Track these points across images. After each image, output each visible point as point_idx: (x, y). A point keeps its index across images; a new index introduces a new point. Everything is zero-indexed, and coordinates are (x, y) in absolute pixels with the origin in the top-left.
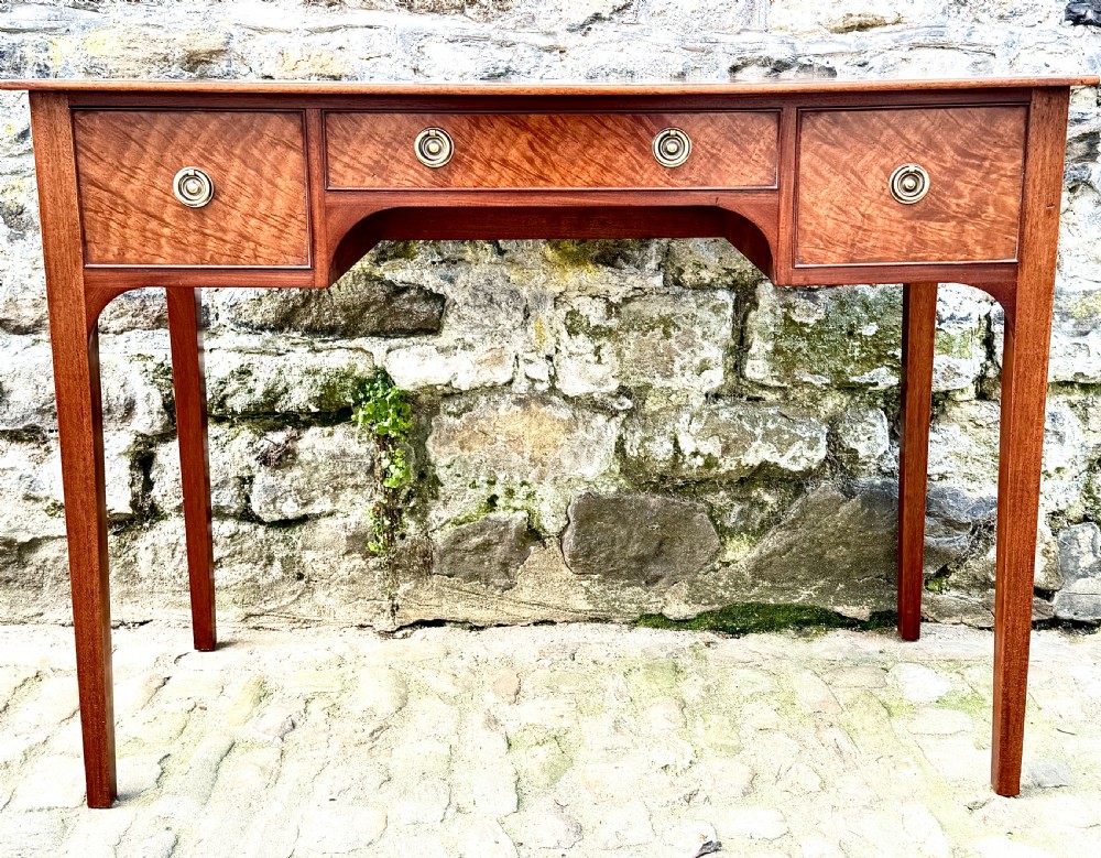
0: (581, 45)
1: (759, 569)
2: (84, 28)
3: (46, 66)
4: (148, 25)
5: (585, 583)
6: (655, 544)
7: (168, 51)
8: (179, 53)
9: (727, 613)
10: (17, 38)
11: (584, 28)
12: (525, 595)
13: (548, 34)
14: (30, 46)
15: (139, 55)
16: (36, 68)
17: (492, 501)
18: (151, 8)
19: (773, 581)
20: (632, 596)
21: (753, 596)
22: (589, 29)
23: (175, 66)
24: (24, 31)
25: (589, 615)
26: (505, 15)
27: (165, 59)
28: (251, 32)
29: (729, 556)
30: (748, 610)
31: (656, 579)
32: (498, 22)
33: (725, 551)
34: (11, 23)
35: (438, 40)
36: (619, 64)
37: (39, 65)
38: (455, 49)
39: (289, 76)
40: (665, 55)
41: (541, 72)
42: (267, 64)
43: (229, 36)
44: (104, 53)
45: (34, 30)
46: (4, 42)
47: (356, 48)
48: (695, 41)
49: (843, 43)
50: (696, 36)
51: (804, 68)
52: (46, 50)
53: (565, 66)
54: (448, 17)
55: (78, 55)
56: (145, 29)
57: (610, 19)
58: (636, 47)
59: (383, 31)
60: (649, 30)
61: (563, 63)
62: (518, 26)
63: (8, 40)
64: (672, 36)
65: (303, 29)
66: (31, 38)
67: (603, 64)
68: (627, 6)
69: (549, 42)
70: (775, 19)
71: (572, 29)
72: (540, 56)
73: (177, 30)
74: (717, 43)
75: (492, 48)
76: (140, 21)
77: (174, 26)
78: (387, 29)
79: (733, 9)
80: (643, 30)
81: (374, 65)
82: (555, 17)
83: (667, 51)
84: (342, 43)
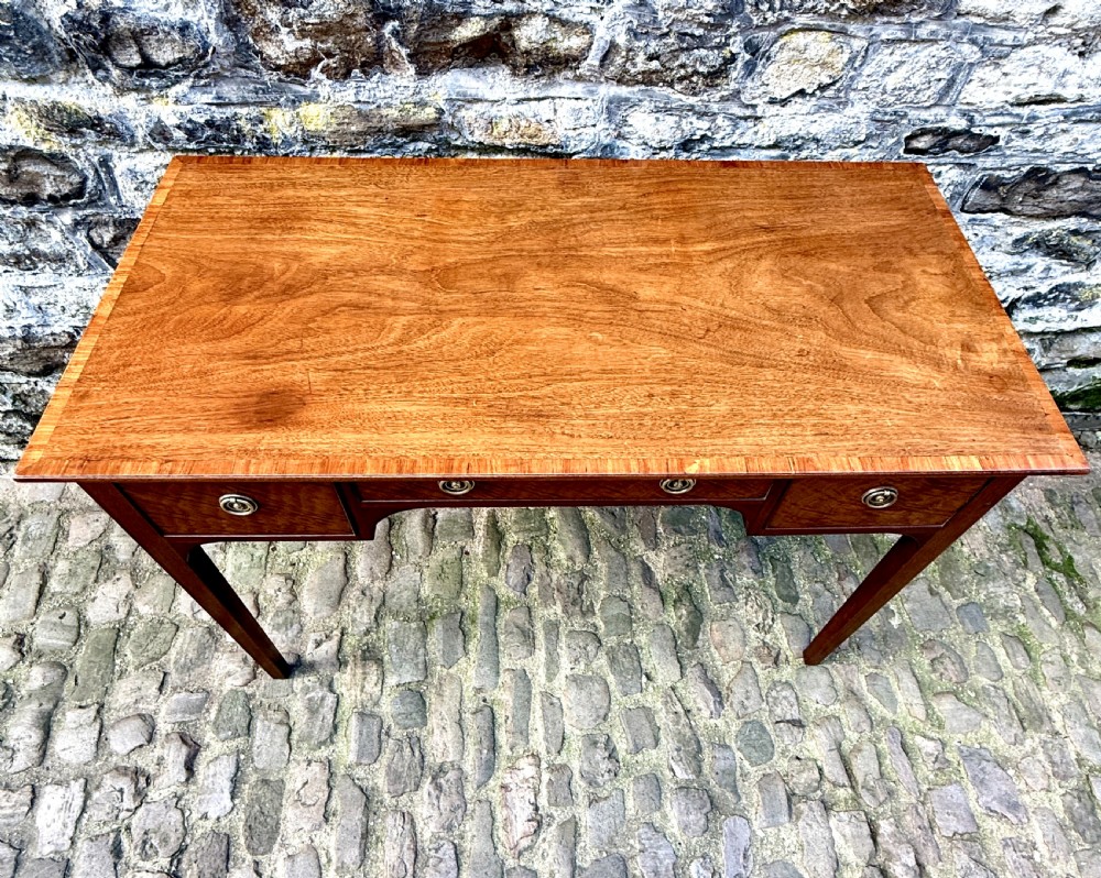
0: (777, 115)
2: (294, 102)
3: (264, 137)
4: (359, 102)
7: (382, 124)
8: (392, 127)
10: (229, 111)
13: (747, 106)
14: (243, 119)
15: (353, 128)
16: (255, 140)
18: (359, 84)
22: (790, 102)
23: (389, 135)
24: (233, 104)
26: (710, 91)
27: (380, 130)
28: (459, 103)
32: (704, 97)
34: (219, 98)
35: (642, 110)
36: (808, 133)
37: (258, 138)
38: (657, 119)
39: (499, 143)
40: (853, 126)
41: (734, 138)
42: (477, 133)
43: (441, 112)
44: (320, 128)
45: (245, 104)
46: (218, 116)
47: (564, 120)
48: (886, 114)
49: (1018, 115)
50: (888, 110)
51: (973, 136)
52: (261, 122)
53: (756, 133)
54: (656, 89)
55: (294, 128)
56: (356, 106)
57: (813, 94)
58: (831, 117)
59: (589, 103)
60: (845, 104)
61: (755, 129)
62: (723, 100)
63: (219, 114)
64: (866, 110)
65: (512, 98)
66: (243, 111)
67: (793, 132)
68: (833, 84)
69: (748, 112)
70: (967, 95)
71: (772, 101)
72: (736, 126)
73: (389, 106)
74: (906, 115)
75: (694, 119)
76: (353, 99)
77: (386, 101)
78: (594, 101)
79: (932, 88)
80: (839, 104)
81: (579, 134)
82: (760, 91)
83: (857, 123)
84: (549, 115)
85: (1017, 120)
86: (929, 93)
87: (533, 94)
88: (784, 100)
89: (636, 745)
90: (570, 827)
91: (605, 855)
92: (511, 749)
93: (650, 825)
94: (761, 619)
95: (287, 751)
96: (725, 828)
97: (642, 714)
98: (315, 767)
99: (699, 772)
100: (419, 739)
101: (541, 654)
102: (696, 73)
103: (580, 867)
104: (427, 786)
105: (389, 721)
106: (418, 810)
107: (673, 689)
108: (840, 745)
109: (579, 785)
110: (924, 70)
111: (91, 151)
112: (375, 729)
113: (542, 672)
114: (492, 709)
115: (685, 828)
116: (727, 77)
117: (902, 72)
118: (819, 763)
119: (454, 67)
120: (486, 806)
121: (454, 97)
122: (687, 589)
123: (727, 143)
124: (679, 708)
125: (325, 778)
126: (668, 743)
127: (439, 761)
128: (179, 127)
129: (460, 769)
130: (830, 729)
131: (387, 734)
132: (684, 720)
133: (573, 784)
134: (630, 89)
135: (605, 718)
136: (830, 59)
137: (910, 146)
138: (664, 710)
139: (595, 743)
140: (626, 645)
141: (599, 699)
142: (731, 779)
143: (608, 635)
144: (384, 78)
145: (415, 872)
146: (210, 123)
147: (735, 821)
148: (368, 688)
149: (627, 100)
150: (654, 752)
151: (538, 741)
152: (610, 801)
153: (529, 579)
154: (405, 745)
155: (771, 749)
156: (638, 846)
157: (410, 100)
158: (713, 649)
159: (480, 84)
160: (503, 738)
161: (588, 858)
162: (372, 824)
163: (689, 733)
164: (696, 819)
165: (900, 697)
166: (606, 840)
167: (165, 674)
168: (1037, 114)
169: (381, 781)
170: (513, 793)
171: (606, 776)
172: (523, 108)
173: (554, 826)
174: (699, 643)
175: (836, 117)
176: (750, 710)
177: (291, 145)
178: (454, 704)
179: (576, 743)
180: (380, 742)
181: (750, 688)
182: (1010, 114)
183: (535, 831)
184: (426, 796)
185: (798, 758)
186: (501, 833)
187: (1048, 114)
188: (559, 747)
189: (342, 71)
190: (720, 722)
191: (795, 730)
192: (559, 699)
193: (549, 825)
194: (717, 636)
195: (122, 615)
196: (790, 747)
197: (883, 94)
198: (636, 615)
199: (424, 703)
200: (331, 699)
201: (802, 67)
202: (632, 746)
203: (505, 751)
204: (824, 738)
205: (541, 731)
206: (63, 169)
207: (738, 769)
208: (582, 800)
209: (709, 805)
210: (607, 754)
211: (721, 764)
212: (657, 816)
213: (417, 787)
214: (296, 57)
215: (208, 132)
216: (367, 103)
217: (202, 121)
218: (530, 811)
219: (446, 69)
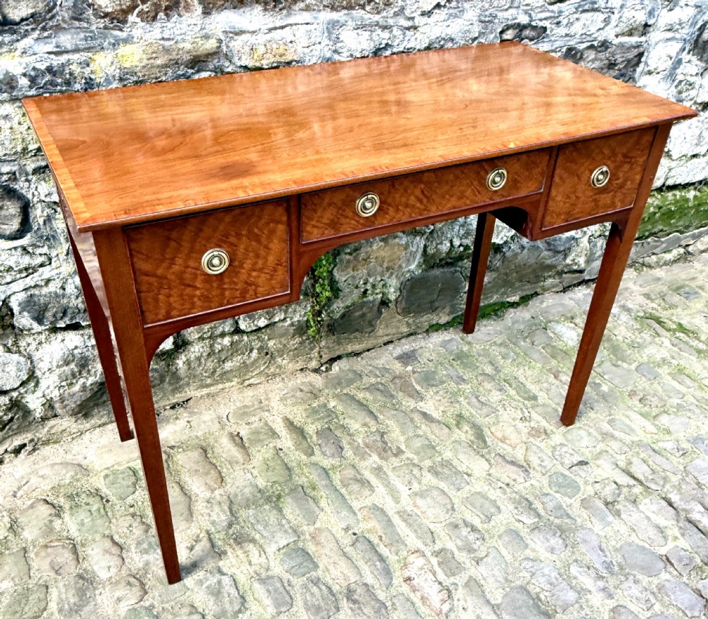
0: (426, 24)
2: (114, 45)
3: (91, 79)
4: (163, 39)
5: (407, 319)
7: (179, 57)
8: (187, 57)
10: (63, 59)
13: (409, 19)
14: (75, 64)
15: (159, 62)
16: (83, 81)
18: (163, 24)
22: (433, 13)
23: (182, 67)
24: (67, 52)
26: (387, 9)
27: (176, 63)
28: (231, 35)
31: (436, 309)
32: (384, 13)
33: (465, 287)
34: (57, 47)
35: (348, 28)
36: (447, 35)
37: (86, 79)
38: (358, 34)
39: (258, 64)
40: (470, 26)
41: (405, 43)
42: (244, 58)
43: (220, 41)
44: (134, 64)
45: (77, 50)
46: (55, 63)
47: (301, 40)
48: (486, 16)
49: (552, 11)
50: (487, 13)
51: (534, 28)
52: (88, 65)
53: (416, 39)
54: (354, 12)
55: (113, 67)
56: (162, 42)
57: (445, 6)
58: (457, 22)
59: (315, 26)
60: (463, 11)
61: (415, 36)
62: (396, 14)
63: (57, 61)
64: (475, 15)
65: (264, 28)
66: (75, 57)
67: (438, 36)
69: (410, 24)
71: (423, 14)
72: (404, 35)
73: (184, 40)
74: (496, 16)
75: (379, 31)
76: (159, 37)
77: (181, 37)
78: (318, 24)
80: (460, 11)
81: (311, 51)
82: (415, 7)
83: (472, 24)
84: (291, 38)
85: (552, 15)
87: (278, 24)
88: (429, 12)
89: (486, 516)
90: (472, 584)
91: (507, 590)
92: (396, 555)
94: (521, 415)
96: (578, 540)
97: (478, 497)
99: (538, 516)
100: (319, 579)
101: (381, 489)
103: (495, 604)
105: (286, 576)
107: (489, 475)
108: (617, 465)
109: (462, 557)
113: (388, 499)
114: (365, 538)
118: (612, 479)
119: (225, 9)
120: (401, 598)
121: (228, 30)
122: (460, 416)
123: (401, 49)
124: (501, 485)
126: (508, 507)
127: (344, 586)
128: (24, 75)
129: (364, 584)
130: (605, 459)
131: (290, 585)
132: (508, 490)
133: (457, 557)
134: (339, 13)
135: (453, 509)
137: (502, 39)
138: (491, 489)
139: (457, 526)
140: (439, 462)
141: (440, 498)
142: (562, 511)
143: (422, 461)
144: (180, 19)
146: (50, 70)
147: (581, 534)
148: (255, 562)
149: (338, 21)
150: (500, 516)
151: (413, 541)
152: (491, 556)
153: (341, 448)
154: (310, 586)
155: (576, 484)
156: (528, 575)
157: (198, 35)
159: (243, 20)
160: (385, 551)
161: (498, 597)
163: (517, 497)
164: (556, 542)
165: (634, 426)
166: (503, 581)
168: (562, 9)
170: (417, 580)
171: (478, 543)
172: (277, 34)
173: (460, 589)
174: (489, 443)
175: (460, 21)
176: (548, 467)
177: (111, 83)
178: (333, 545)
179: (442, 532)
180: (288, 592)
181: (540, 456)
182: (548, 11)
183: (449, 597)
185: (596, 482)
187: (567, 8)
188: (432, 539)
189: (152, 14)
190: (533, 482)
191: (584, 467)
192: (413, 511)
193: (456, 590)
196: (588, 478)
197: (482, 3)
199: (307, 553)
200: (226, 580)
202: (483, 518)
203: (392, 559)
204: (605, 464)
205: (412, 535)
207: (563, 504)
208: (470, 564)
209: (558, 531)
210: (469, 529)
211: (551, 505)
212: (528, 552)
213: (338, 609)
214: (120, 5)
215: (48, 77)
216: (169, 39)
217: (43, 68)
218: (437, 586)
219: (222, 8)
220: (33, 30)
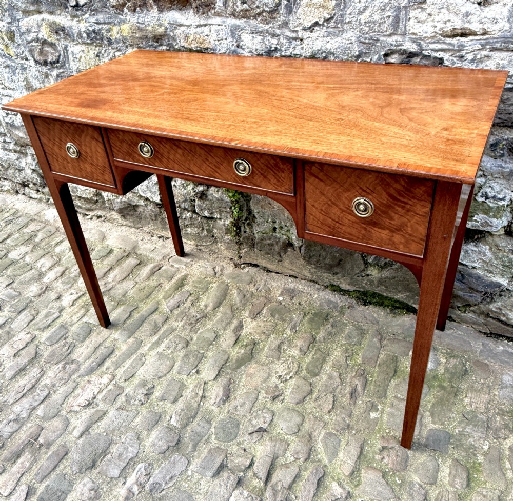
0: (309, 38)
1: (381, 282)
2: (119, 23)
3: (110, 38)
4: (138, 23)
5: (310, 268)
6: (337, 261)
7: (147, 34)
8: (150, 36)
9: (365, 293)
10: (100, 26)
11: (311, 29)
12: (287, 265)
13: (294, 31)
14: (104, 30)
15: (137, 36)
16: (107, 40)
17: (275, 229)
18: (139, 15)
19: (387, 287)
20: (327, 277)
21: (377, 290)
22: (314, 29)
23: (150, 40)
24: (101, 23)
25: (310, 279)
26: (273, 21)
27: (147, 38)
28: (175, 26)
29: (369, 272)
30: (374, 295)
31: (337, 274)
32: (271, 25)
33: (367, 270)
34: (98, 20)
35: (246, 32)
36: (327, 49)
37: (108, 38)
38: (253, 37)
39: (190, 47)
40: (350, 45)
41: (291, 50)
42: (182, 41)
43: (166, 29)
44: (127, 34)
45: (105, 23)
46: (96, 28)
47: (213, 35)
48: (366, 39)
49: (450, 44)
50: (367, 36)
51: (425, 57)
52: (109, 32)
53: (303, 48)
54: (251, 21)
55: (119, 35)
56: (138, 24)
57: (323, 25)
58: (336, 40)
59: (223, 27)
60: (343, 31)
61: (302, 46)
62: (280, 27)
63: (97, 27)
64: (354, 35)
65: (194, 24)
66: (104, 26)
67: (319, 48)
68: (331, 18)
69: (294, 35)
70: (410, 28)
71: (305, 29)
72: (290, 42)
73: (149, 25)
74: (378, 40)
75: (269, 38)
76: (136, 21)
77: (148, 23)
78: (225, 26)
79: (387, 22)
80: (339, 31)
81: (220, 43)
82: (296, 23)
83: (351, 43)
84: (208, 33)
85: (451, 47)
86: (386, 25)
87: (202, 22)
88: (310, 28)
89: (162, 397)
90: (101, 413)
91: (105, 434)
92: (107, 369)
93: (138, 436)
94: (284, 374)
95: (25, 326)
96: (173, 458)
97: (179, 385)
98: (29, 336)
99: (184, 426)
100: (75, 346)
101: (155, 338)
102: (264, 11)
103: (89, 432)
104: (60, 365)
105: (70, 334)
106: (49, 372)
107: (205, 383)
108: (277, 458)
109: (122, 399)
110: (379, 11)
111: (62, 42)
112: (62, 333)
113: (149, 345)
114: (114, 350)
115: (154, 445)
116: (278, 13)
117: (367, 13)
118: (255, 459)
119: (173, 9)
120: (75, 384)
121: (172, 22)
123: (288, 53)
124: (200, 393)
125: (28, 341)
126: (181, 404)
127: (74, 358)
128: (84, 32)
129: (79, 366)
130: (277, 445)
131: (65, 339)
132: (198, 399)
133: (119, 397)
134: (240, 21)
135: (160, 378)
136: (326, 4)
137: (387, 61)
138: (191, 389)
139: (145, 385)
140: (199, 352)
141: (163, 368)
142: (199, 438)
143: (194, 344)
144: (148, 13)
145: (25, 393)
146: (94, 31)
147: (181, 458)
148: (73, 318)
149: (239, 26)
150: (169, 405)
151: (120, 372)
152: (128, 413)
153: (178, 306)
154: (68, 345)
155: (233, 437)
156: (123, 440)
157: (156, 23)
158: (244, 377)
159: (183, 18)
160: (108, 363)
161: (96, 431)
162: (28, 367)
163: (195, 406)
164: (162, 445)
165: (341, 455)
166: (111, 428)
167: (13, 282)
168: (463, 43)
169: (46, 354)
170: (90, 386)
171: (137, 402)
172: (199, 30)
173: (96, 409)
174: (239, 370)
175: (339, 39)
176: (238, 413)
177: (119, 43)
178: (101, 340)
179: (136, 381)
180: (59, 339)
181: (247, 402)
182: (444, 43)
183: (84, 406)
184: (57, 368)
185: (245, 450)
186: (71, 399)
187: (470, 43)
188: (127, 378)
189: (133, 8)
190: (216, 410)
192: (146, 360)
193: (93, 408)
194: (251, 371)
195: (19, 258)
196: (245, 443)
197: (360, 26)
198: (216, 342)
199: (90, 334)
200: (57, 315)
201: (313, 9)
202: (160, 395)
203: (104, 369)
204: (269, 448)
205: (125, 368)
206: (55, 50)
207: (207, 436)
208: (117, 405)
209: (174, 443)
210: (145, 393)
211: (198, 429)
212: (145, 433)
213: (57, 363)
214: (118, 1)
215: (93, 35)
216: (141, 23)
217: (91, 30)
218: (90, 397)
219: (170, 9)
220: (88, 10)
